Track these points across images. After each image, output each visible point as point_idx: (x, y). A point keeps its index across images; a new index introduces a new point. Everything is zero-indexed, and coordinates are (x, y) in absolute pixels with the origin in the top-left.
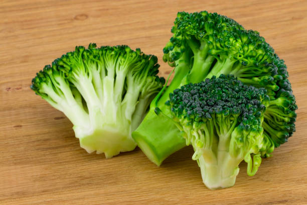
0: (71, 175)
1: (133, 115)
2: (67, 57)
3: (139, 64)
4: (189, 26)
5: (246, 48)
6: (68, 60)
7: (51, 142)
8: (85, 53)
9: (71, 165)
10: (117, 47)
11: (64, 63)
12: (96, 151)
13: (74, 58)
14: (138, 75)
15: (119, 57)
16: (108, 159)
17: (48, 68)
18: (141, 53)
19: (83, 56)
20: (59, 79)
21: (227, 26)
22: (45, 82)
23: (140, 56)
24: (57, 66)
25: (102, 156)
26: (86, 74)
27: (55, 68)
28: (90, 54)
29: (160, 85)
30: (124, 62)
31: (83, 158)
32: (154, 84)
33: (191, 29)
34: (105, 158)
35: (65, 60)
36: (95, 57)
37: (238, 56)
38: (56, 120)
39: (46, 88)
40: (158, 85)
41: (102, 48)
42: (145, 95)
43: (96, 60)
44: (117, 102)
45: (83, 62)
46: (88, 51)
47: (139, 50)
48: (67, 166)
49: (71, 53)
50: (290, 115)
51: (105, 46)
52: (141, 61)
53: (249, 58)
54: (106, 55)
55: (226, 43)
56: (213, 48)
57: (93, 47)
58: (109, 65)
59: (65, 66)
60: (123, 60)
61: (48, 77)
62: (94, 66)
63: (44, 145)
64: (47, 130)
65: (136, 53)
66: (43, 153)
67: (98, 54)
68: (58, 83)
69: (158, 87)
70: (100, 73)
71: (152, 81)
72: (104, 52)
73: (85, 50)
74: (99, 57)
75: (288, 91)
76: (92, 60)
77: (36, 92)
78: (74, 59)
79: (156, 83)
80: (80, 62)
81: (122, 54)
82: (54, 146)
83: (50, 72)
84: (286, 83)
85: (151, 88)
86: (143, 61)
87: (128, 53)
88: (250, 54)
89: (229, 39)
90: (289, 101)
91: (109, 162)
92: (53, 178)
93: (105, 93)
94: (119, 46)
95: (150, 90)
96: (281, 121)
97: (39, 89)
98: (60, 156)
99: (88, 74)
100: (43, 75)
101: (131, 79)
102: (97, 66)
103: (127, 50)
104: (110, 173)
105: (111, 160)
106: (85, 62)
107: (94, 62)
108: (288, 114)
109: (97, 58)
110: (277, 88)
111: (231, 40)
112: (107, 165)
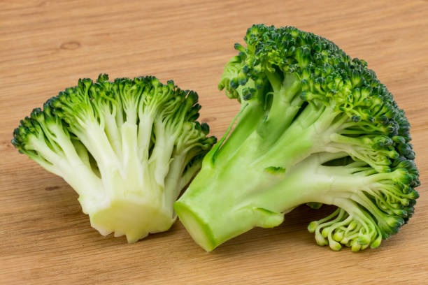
0: (78, 268)
1: (166, 179)
2: (67, 94)
3: (173, 103)
4: (273, 51)
5: (357, 95)
6: (68, 99)
7: (44, 222)
8: (93, 89)
9: (77, 255)
10: (140, 79)
11: (63, 103)
12: (113, 233)
13: (76, 96)
14: (170, 121)
15: (142, 93)
16: (132, 243)
17: (37, 112)
18: (174, 88)
19: (90, 93)
20: (55, 128)
21: (329, 57)
22: (34, 133)
23: (173, 93)
24: (52, 108)
25: (123, 240)
26: (96, 120)
27: (48, 112)
28: (102, 89)
29: (202, 135)
30: (151, 100)
31: (93, 244)
32: (194, 133)
33: (275, 56)
34: (127, 242)
35: (63, 99)
36: (108, 94)
37: (345, 106)
38: (48, 192)
39: (35, 142)
40: (199, 134)
41: (117, 81)
42: (181, 149)
43: (109, 98)
44: (142, 160)
45: (91, 101)
46: (97, 86)
47: (171, 82)
48: (71, 256)
49: (72, 88)
50: (411, 196)
51: (122, 77)
52: (174, 99)
53: (360, 110)
54: (124, 91)
55: (330, 86)
56: (309, 90)
57: (104, 80)
58: (128, 106)
59: (64, 108)
60: (149, 97)
61: (38, 126)
62: (107, 107)
63: (33, 227)
64: (35, 206)
65: (167, 86)
66: (33, 238)
67: (112, 89)
68: (53, 135)
69: (200, 138)
70: (116, 118)
71: (191, 130)
72: (121, 87)
73: (92, 84)
74: (114, 94)
75: (411, 161)
76: (103, 98)
77: (20, 148)
78: (77, 98)
79: (197, 131)
80: (86, 102)
81: (148, 89)
82: (48, 228)
83: (41, 119)
84: (409, 149)
85: (190, 139)
86: (178, 99)
87: (156, 87)
88: (363, 104)
89: (333, 78)
90: (411, 175)
91: (133, 249)
92: (53, 273)
93: (125, 147)
94: (142, 77)
95: (189, 142)
96: (395, 203)
97: (24, 145)
98: (59, 242)
99: (99, 120)
100: (31, 123)
101: (161, 125)
102: (111, 108)
103: (155, 83)
104: (136, 265)
105: (137, 246)
106: (93, 101)
107: (106, 102)
108: (407, 193)
109: (111, 95)
110: (396, 155)
111: (338, 81)
112: (130, 252)
